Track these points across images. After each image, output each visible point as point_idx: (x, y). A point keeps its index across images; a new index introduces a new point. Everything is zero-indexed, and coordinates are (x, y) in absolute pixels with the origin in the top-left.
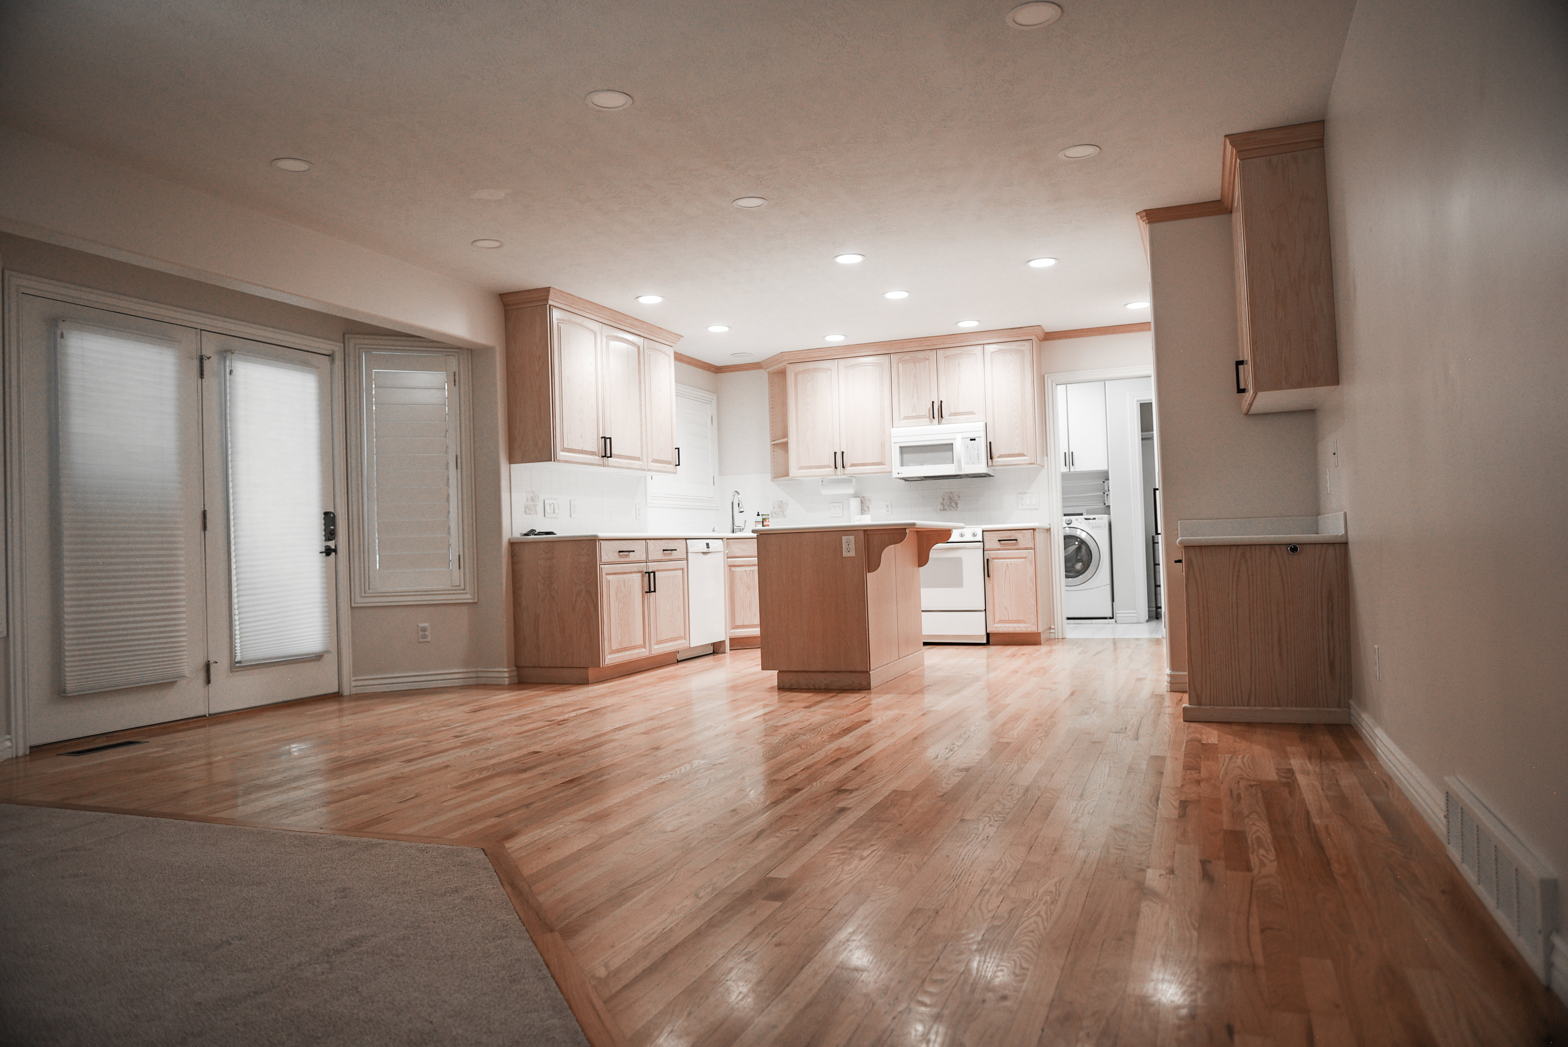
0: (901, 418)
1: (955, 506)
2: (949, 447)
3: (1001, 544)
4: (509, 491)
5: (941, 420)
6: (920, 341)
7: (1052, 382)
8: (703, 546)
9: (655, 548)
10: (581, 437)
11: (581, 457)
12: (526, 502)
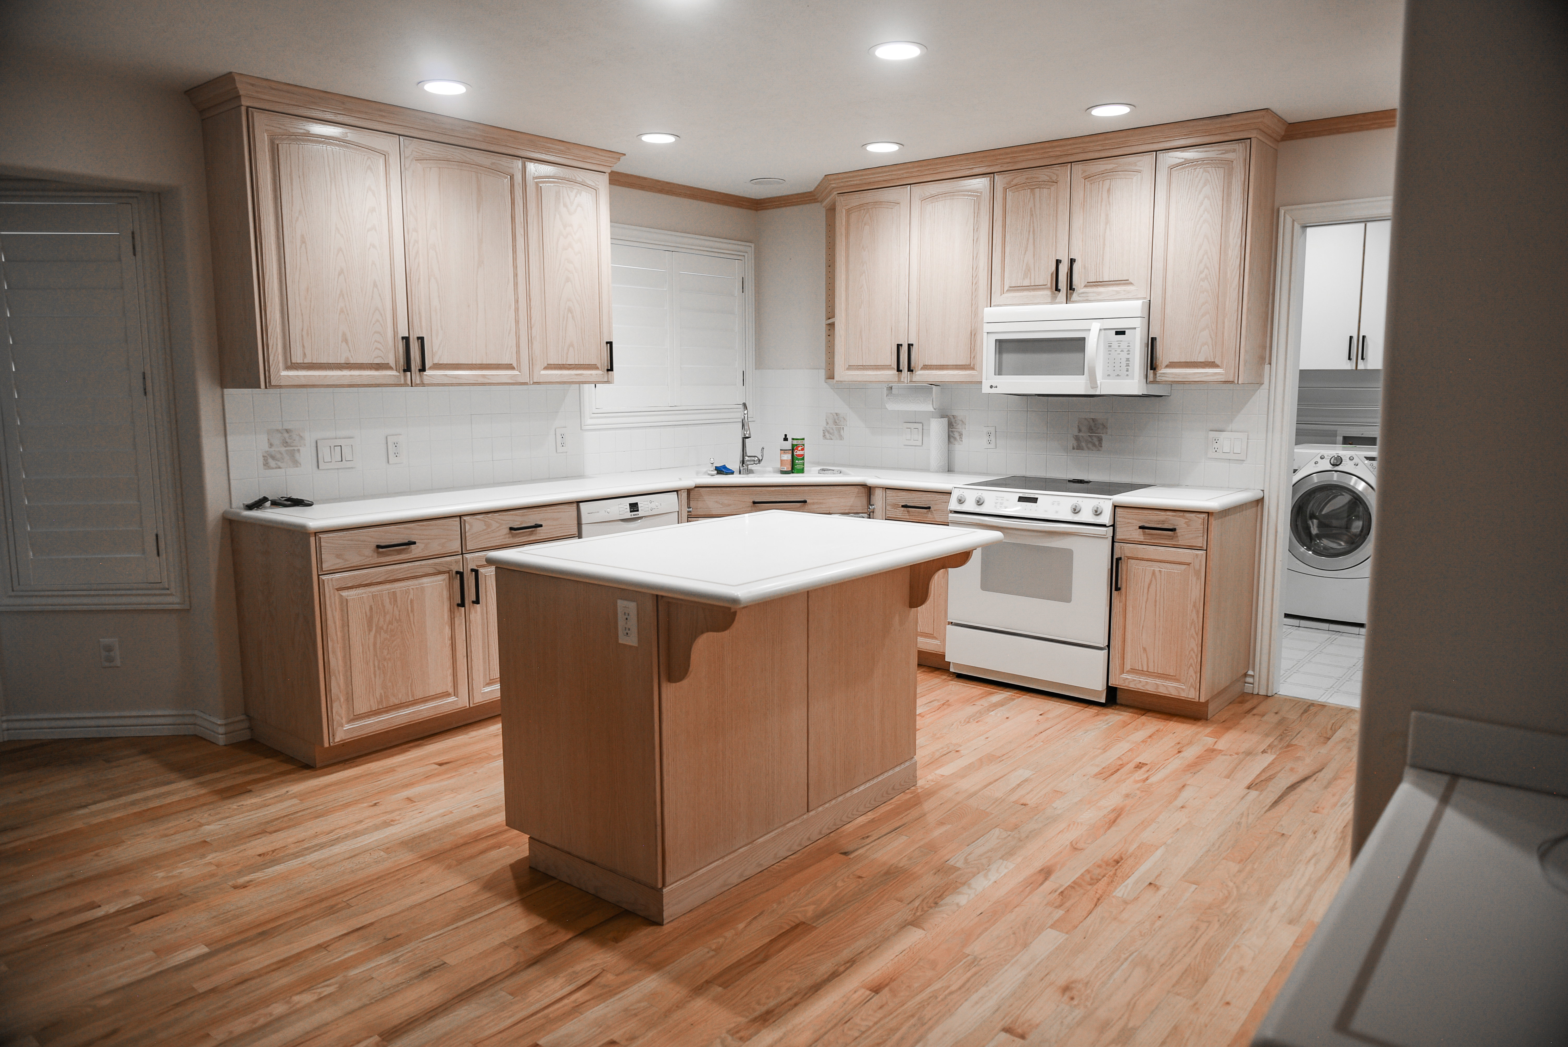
0: (1006, 288)
1: (1097, 443)
2: (1077, 345)
3: (1144, 534)
4: (223, 432)
5: (1071, 294)
6: (1042, 148)
7: (1293, 221)
8: (621, 509)
9: (485, 527)
10: (342, 342)
11: (346, 375)
12: (267, 449)
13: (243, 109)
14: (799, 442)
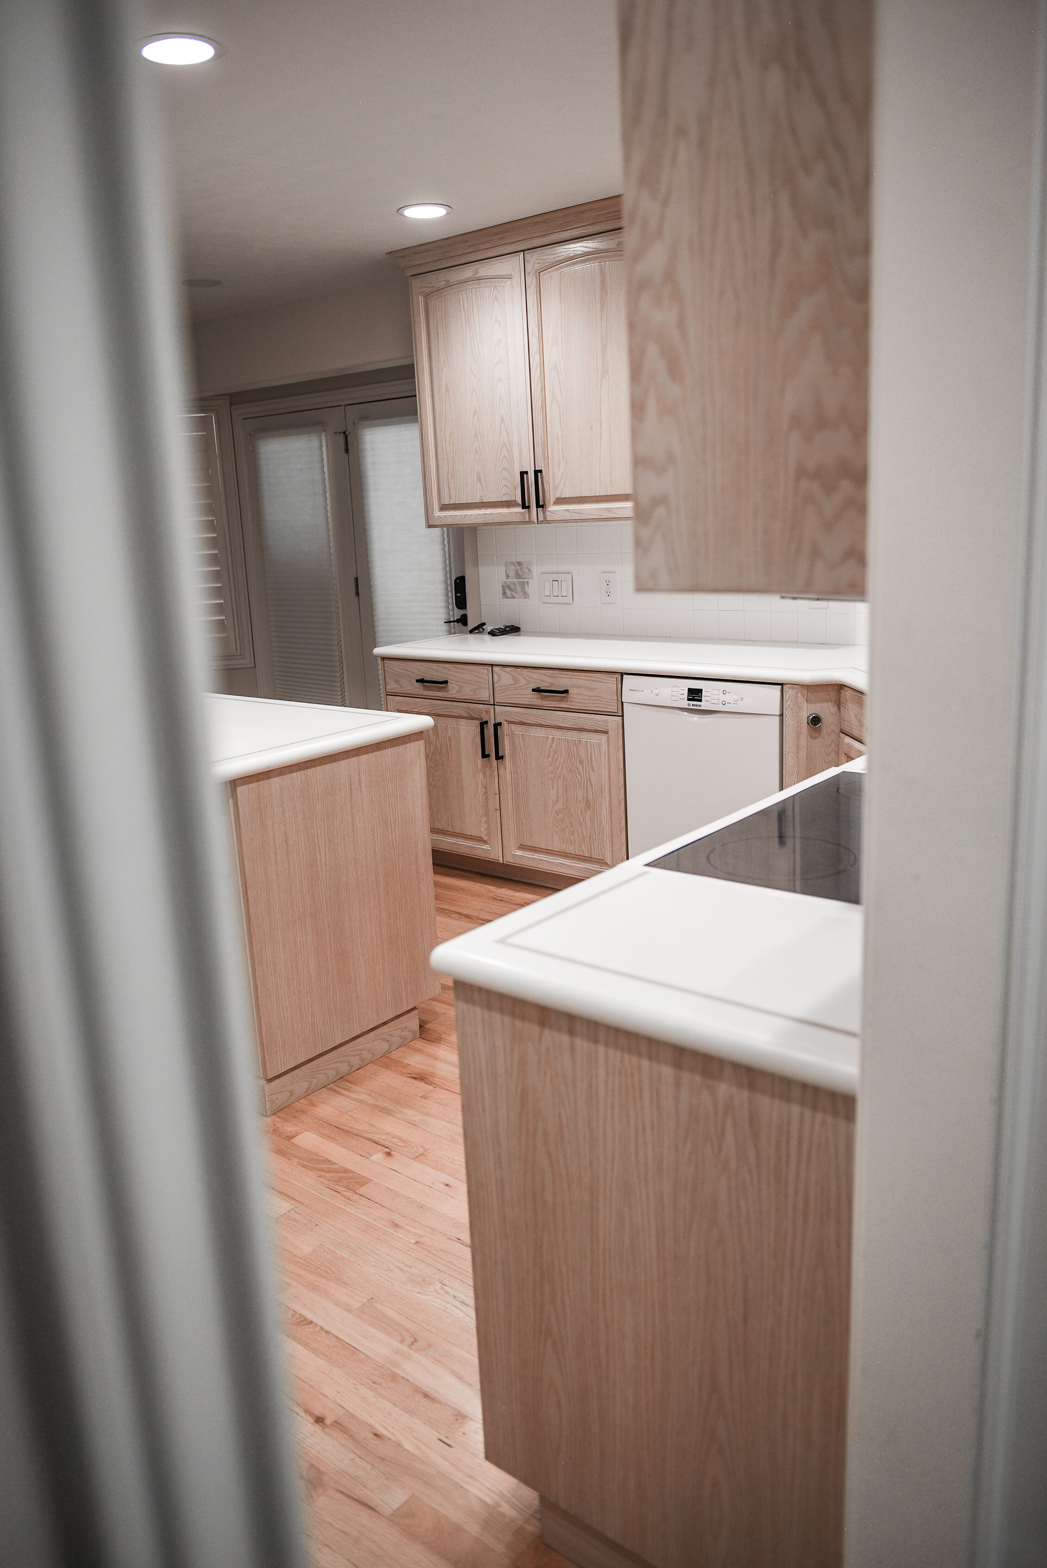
8: (674, 694)
9: (513, 682)
10: (477, 482)
11: (481, 514)
12: (505, 579)
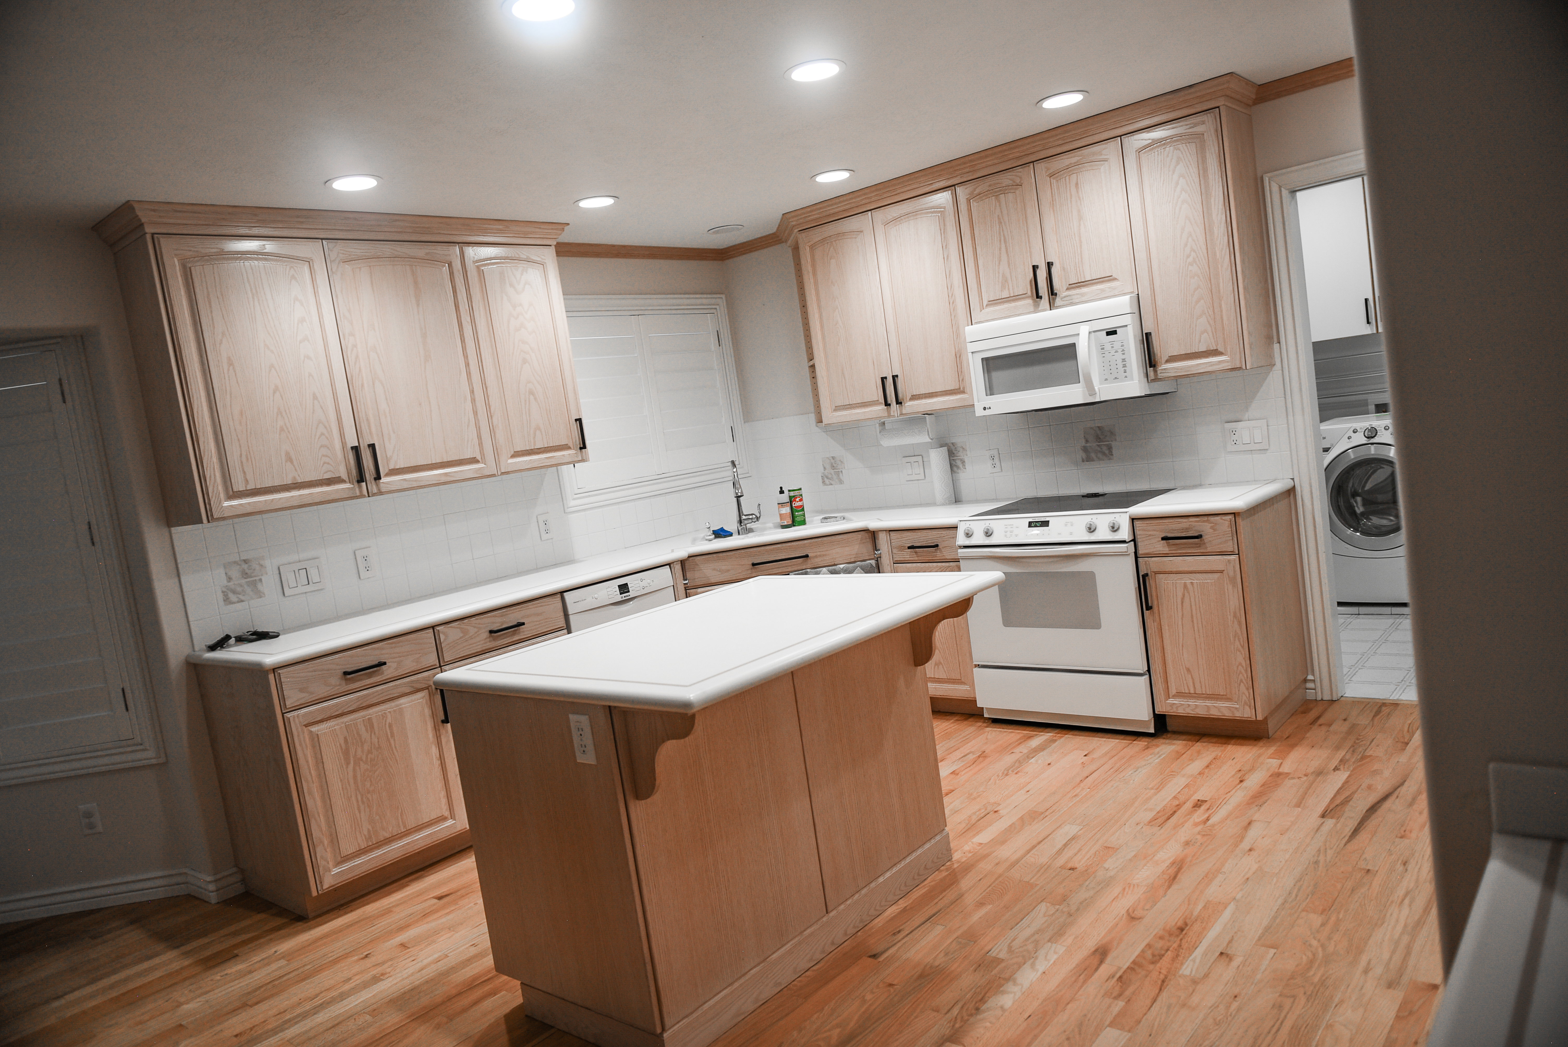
0: (985, 303)
1: (1107, 452)
2: (1068, 352)
3: (1169, 545)
4: (175, 572)
5: (1054, 300)
6: (1001, 152)
7: (1280, 187)
8: (609, 593)
9: (461, 635)
10: (286, 461)
11: (295, 496)
12: (225, 582)
13: (148, 237)
14: (796, 493)
